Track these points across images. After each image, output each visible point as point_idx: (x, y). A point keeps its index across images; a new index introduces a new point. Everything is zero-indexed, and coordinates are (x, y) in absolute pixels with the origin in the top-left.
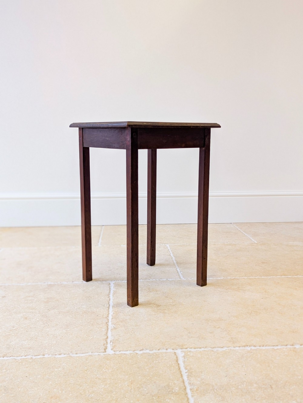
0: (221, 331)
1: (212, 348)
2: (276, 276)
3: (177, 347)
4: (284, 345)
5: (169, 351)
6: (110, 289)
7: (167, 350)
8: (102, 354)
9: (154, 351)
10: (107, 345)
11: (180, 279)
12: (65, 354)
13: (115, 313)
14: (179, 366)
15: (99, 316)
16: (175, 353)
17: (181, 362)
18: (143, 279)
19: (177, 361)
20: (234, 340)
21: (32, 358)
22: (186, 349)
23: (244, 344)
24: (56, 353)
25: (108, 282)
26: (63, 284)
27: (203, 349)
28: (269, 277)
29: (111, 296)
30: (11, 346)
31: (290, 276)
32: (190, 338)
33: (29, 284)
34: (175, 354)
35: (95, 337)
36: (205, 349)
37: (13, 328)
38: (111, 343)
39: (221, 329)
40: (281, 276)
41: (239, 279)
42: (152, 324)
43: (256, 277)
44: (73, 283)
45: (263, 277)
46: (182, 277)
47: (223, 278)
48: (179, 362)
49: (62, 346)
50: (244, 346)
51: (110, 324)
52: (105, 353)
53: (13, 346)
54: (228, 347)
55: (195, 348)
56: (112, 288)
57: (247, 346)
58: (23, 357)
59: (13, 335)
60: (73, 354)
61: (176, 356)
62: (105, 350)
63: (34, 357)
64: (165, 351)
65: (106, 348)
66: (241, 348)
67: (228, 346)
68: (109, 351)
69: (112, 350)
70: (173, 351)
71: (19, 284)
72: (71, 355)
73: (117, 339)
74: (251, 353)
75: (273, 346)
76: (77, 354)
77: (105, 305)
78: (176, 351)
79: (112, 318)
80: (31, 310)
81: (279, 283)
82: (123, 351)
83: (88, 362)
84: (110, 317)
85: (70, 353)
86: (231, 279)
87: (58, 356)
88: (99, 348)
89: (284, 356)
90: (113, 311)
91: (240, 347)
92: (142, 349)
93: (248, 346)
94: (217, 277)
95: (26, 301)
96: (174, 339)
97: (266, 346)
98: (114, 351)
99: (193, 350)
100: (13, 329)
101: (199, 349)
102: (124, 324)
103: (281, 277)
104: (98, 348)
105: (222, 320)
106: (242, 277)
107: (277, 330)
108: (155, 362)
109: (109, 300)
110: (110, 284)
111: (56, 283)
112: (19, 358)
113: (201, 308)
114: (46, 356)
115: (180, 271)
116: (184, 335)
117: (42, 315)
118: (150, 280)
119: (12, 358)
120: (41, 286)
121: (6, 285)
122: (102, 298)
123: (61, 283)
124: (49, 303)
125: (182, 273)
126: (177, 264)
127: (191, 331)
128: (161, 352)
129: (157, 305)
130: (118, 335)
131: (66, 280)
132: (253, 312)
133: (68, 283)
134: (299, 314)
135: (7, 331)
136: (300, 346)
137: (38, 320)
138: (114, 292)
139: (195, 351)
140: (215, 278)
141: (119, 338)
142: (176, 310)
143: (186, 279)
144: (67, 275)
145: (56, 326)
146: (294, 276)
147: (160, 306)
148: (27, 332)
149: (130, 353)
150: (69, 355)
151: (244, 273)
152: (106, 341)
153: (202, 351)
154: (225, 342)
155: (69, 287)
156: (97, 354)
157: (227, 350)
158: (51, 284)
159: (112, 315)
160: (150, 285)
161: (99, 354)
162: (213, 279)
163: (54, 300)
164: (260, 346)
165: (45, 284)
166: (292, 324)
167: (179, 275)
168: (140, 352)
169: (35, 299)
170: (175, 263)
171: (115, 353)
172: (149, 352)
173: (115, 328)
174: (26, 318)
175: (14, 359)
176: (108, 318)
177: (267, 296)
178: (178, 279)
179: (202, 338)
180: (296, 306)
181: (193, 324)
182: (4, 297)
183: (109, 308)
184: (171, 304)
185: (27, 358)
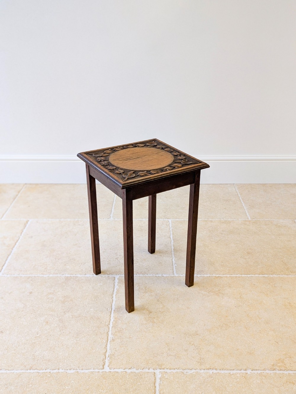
0: (194, 349)
1: (183, 369)
3: (157, 367)
4: (239, 370)
5: (151, 370)
6: (114, 286)
7: (149, 369)
8: (101, 371)
9: (140, 371)
10: (105, 361)
11: (172, 275)
12: (74, 370)
13: (115, 320)
14: (155, 390)
15: (102, 324)
16: (155, 373)
17: (157, 385)
18: (142, 274)
19: (155, 384)
20: (202, 360)
21: (50, 372)
22: (164, 369)
23: (208, 367)
24: (68, 368)
25: (113, 276)
26: (77, 277)
27: (176, 370)
28: (249, 276)
29: (114, 296)
30: (36, 356)
31: (266, 276)
32: (168, 356)
33: (51, 275)
34: (154, 376)
35: (97, 350)
36: (178, 371)
37: (38, 334)
38: (109, 359)
39: (195, 346)
41: (222, 277)
42: (142, 337)
43: (237, 276)
44: (86, 276)
45: (243, 276)
46: (175, 272)
47: (209, 275)
48: (156, 385)
50: (208, 369)
51: (110, 333)
52: (103, 370)
53: (37, 357)
55: (170, 369)
56: (116, 284)
57: (210, 369)
58: (44, 371)
59: (37, 343)
60: (80, 369)
61: (155, 377)
62: (103, 366)
63: (52, 371)
64: (147, 370)
65: (105, 364)
66: (206, 371)
67: (196, 368)
68: (107, 369)
69: (108, 367)
70: (153, 371)
71: (42, 275)
72: (78, 371)
73: (113, 354)
74: (212, 377)
75: (231, 370)
76: (82, 369)
77: (108, 309)
78: (155, 371)
79: (112, 327)
80: (51, 313)
81: (254, 285)
82: (116, 368)
83: (90, 379)
84: (111, 325)
85: (77, 368)
87: (69, 371)
89: (236, 383)
90: (114, 317)
91: (204, 370)
92: (130, 367)
93: (211, 369)
94: (205, 274)
95: (47, 300)
96: (156, 356)
97: (225, 370)
98: (110, 369)
99: (168, 371)
100: (38, 336)
101: (173, 371)
102: (121, 335)
103: (258, 275)
104: (98, 364)
105: (198, 335)
106: (226, 274)
107: (238, 350)
108: (138, 383)
109: (112, 302)
110: (115, 280)
111: (72, 276)
112: (41, 371)
113: (184, 317)
114: (61, 371)
115: (175, 263)
116: (164, 352)
117: (60, 320)
118: (148, 274)
119: (36, 371)
120: (60, 278)
121: (33, 275)
122: (107, 298)
123: (76, 275)
124: (65, 303)
125: (176, 265)
126: (174, 251)
127: (170, 348)
128: (144, 372)
129: (149, 311)
130: (114, 349)
131: (80, 271)
132: (224, 325)
133: (81, 276)
134: (260, 331)
135: (33, 338)
136: (251, 371)
137: (56, 325)
138: (117, 290)
139: (170, 372)
140: (202, 275)
141: (115, 353)
142: (163, 318)
143: (178, 275)
144: (82, 264)
145: (69, 334)
146: (270, 276)
147: (151, 313)
148: (47, 340)
149: (121, 372)
150: (76, 371)
151: (228, 269)
152: (105, 355)
153: (175, 372)
154: (194, 363)
155: (82, 281)
156: (97, 371)
157: (194, 373)
158: (68, 277)
159: (112, 322)
160: (147, 282)
161: (99, 371)
162: (200, 276)
163: (69, 300)
164: (220, 370)
165: (63, 276)
166: (252, 343)
167: (173, 269)
168: (129, 371)
169: (55, 298)
170: (172, 249)
171: (111, 371)
172: (135, 371)
173: (113, 340)
174: (47, 323)
175: (38, 372)
176: (109, 326)
177: (240, 303)
178: (171, 275)
179: (178, 357)
180: (261, 318)
181: (174, 338)
182: (31, 293)
183: (111, 312)
184: (161, 310)
185: (47, 372)
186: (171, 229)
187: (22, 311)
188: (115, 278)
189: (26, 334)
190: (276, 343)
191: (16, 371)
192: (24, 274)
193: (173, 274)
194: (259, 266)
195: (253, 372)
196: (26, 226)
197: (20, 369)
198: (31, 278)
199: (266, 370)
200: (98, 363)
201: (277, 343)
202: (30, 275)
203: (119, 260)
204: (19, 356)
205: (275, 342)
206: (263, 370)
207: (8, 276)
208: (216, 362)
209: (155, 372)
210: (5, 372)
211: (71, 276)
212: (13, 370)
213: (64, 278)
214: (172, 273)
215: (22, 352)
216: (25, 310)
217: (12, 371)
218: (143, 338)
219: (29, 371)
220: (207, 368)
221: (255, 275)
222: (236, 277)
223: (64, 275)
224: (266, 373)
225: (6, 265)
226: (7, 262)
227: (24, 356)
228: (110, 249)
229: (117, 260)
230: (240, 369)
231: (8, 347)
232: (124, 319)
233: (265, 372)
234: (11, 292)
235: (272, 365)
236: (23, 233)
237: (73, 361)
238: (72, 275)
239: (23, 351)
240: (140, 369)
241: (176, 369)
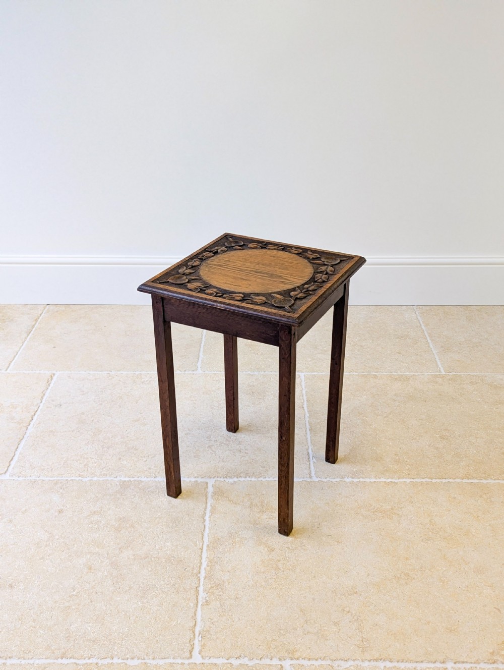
0: (350, 622)
1: (332, 660)
2: (454, 479)
3: (286, 655)
4: (432, 662)
5: (275, 662)
6: (206, 499)
7: (271, 659)
8: (186, 662)
9: (255, 662)
10: (194, 642)
11: (309, 480)
12: (138, 659)
13: (210, 564)
15: (187, 571)
16: (282, 667)
20: (365, 643)
21: (97, 663)
22: (298, 659)
23: (377, 656)
24: (128, 656)
25: (205, 480)
26: (142, 482)
27: (319, 662)
28: (444, 481)
29: (207, 518)
30: (71, 633)
31: (476, 481)
32: (305, 635)
33: (95, 479)
35: (179, 622)
36: (323, 663)
37: (74, 591)
38: (200, 638)
39: (352, 615)
40: (463, 479)
41: (397, 483)
42: (258, 597)
43: (424, 480)
44: (157, 479)
45: (434, 481)
46: (313, 474)
47: (374, 480)
49: (136, 640)
50: (377, 660)
51: (201, 589)
52: (190, 661)
53: (74, 634)
54: (354, 660)
55: (309, 659)
56: (209, 497)
57: (381, 659)
58: (87, 661)
59: (74, 607)
60: (149, 659)
62: (190, 653)
63: (100, 662)
64: (268, 661)
65: (193, 648)
66: (372, 663)
67: (354, 658)
68: (197, 658)
69: (200, 654)
70: (280, 663)
71: (80, 478)
72: (146, 661)
73: (208, 629)
75: (417, 662)
76: (154, 659)
77: (197, 542)
78: (283, 663)
79: (205, 578)
80: (97, 549)
81: (455, 498)
82: (214, 657)
84: (203, 574)
85: (145, 657)
86: (385, 482)
87: (130, 662)
88: (184, 649)
90: (207, 560)
91: (370, 661)
92: (239, 655)
93: (382, 661)
95: (90, 526)
96: (284, 635)
97: (406, 662)
98: (203, 657)
99: (306, 663)
100: (74, 593)
101: (314, 662)
102: (220, 594)
103: (461, 481)
104: (182, 648)
105: (356, 593)
106: (403, 478)
107: (429, 623)
109: (204, 530)
110: (207, 488)
111: (132, 479)
112: (81, 662)
113: (331, 559)
114: (115, 661)
115: (313, 456)
116: (298, 627)
117: (112, 563)
118: (266, 478)
119: (73, 661)
120: (111, 484)
121: (63, 478)
122: (195, 522)
123: (140, 479)
124: (121, 532)
125: (314, 460)
126: (311, 433)
127: (308, 619)
128: (263, 665)
129: (269, 547)
130: (209, 620)
131: (146, 471)
132: (402, 575)
133: (149, 479)
134: (467, 586)
135: (65, 597)
136: (453, 665)
137: (106, 574)
138: (212, 507)
139: (309, 665)
140: (361, 480)
141: (210, 627)
142: (295, 561)
143: (319, 479)
144: (148, 456)
145: (129, 590)
146: (481, 481)
147: (273, 551)
148: (91, 601)
149: (223, 663)
150: (143, 661)
151: (407, 468)
152: (194, 632)
153: (318, 666)
154: (352, 648)
155: (149, 490)
156: (180, 661)
157: (352, 668)
158: (125, 481)
159: (205, 569)
160: (264, 493)
161: (183, 661)
162: (358, 480)
163: (128, 526)
164: (398, 662)
165: (116, 479)
166: (453, 610)
167: (310, 468)
168: (236, 662)
169: (103, 522)
170: (308, 430)
171: (204, 661)
172: (247, 663)
173: (207, 603)
174: (90, 568)
175: (75, 663)
176: (199, 575)
177: (430, 534)
178: (306, 479)
179: (322, 635)
180: (469, 563)
181: (314, 599)
182: (61, 511)
183: (202, 550)
184: (290, 546)
185: (91, 663)
186: (304, 392)
187: (46, 546)
188: (207, 483)
189: (53, 591)
190: (497, 611)
191: (37, 661)
192: (47, 477)
193: (311, 477)
194: (462, 463)
195: (458, 665)
196: (49, 385)
197: (44, 657)
198: (61, 483)
199: (479, 663)
200: (181, 646)
201: (499, 610)
202: (59, 478)
203: (214, 450)
204: (41, 632)
205: (495, 609)
206: (474, 663)
207: (20, 479)
208: (390, 646)
209: (283, 665)
210: (18, 662)
211: (130, 480)
212: (31, 658)
213: (118, 483)
214: (308, 476)
215: (47, 625)
216: (51, 544)
217: (31, 662)
218: (259, 599)
219: (60, 661)
220: (375, 658)
221: (456, 480)
222: (422, 483)
223: (118, 479)
224: (480, 668)
225: (16, 458)
226: (18, 453)
227: (50, 633)
228: (199, 429)
229: (210, 450)
230: (434, 661)
231: (22, 615)
232: (225, 562)
233: (478, 666)
234: (26, 510)
235: (490, 653)
236: (45, 398)
237: (137, 642)
238: (133, 477)
239: (49, 623)
240: (256, 659)
241: (320, 659)
